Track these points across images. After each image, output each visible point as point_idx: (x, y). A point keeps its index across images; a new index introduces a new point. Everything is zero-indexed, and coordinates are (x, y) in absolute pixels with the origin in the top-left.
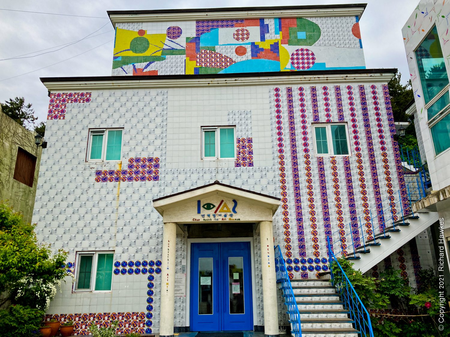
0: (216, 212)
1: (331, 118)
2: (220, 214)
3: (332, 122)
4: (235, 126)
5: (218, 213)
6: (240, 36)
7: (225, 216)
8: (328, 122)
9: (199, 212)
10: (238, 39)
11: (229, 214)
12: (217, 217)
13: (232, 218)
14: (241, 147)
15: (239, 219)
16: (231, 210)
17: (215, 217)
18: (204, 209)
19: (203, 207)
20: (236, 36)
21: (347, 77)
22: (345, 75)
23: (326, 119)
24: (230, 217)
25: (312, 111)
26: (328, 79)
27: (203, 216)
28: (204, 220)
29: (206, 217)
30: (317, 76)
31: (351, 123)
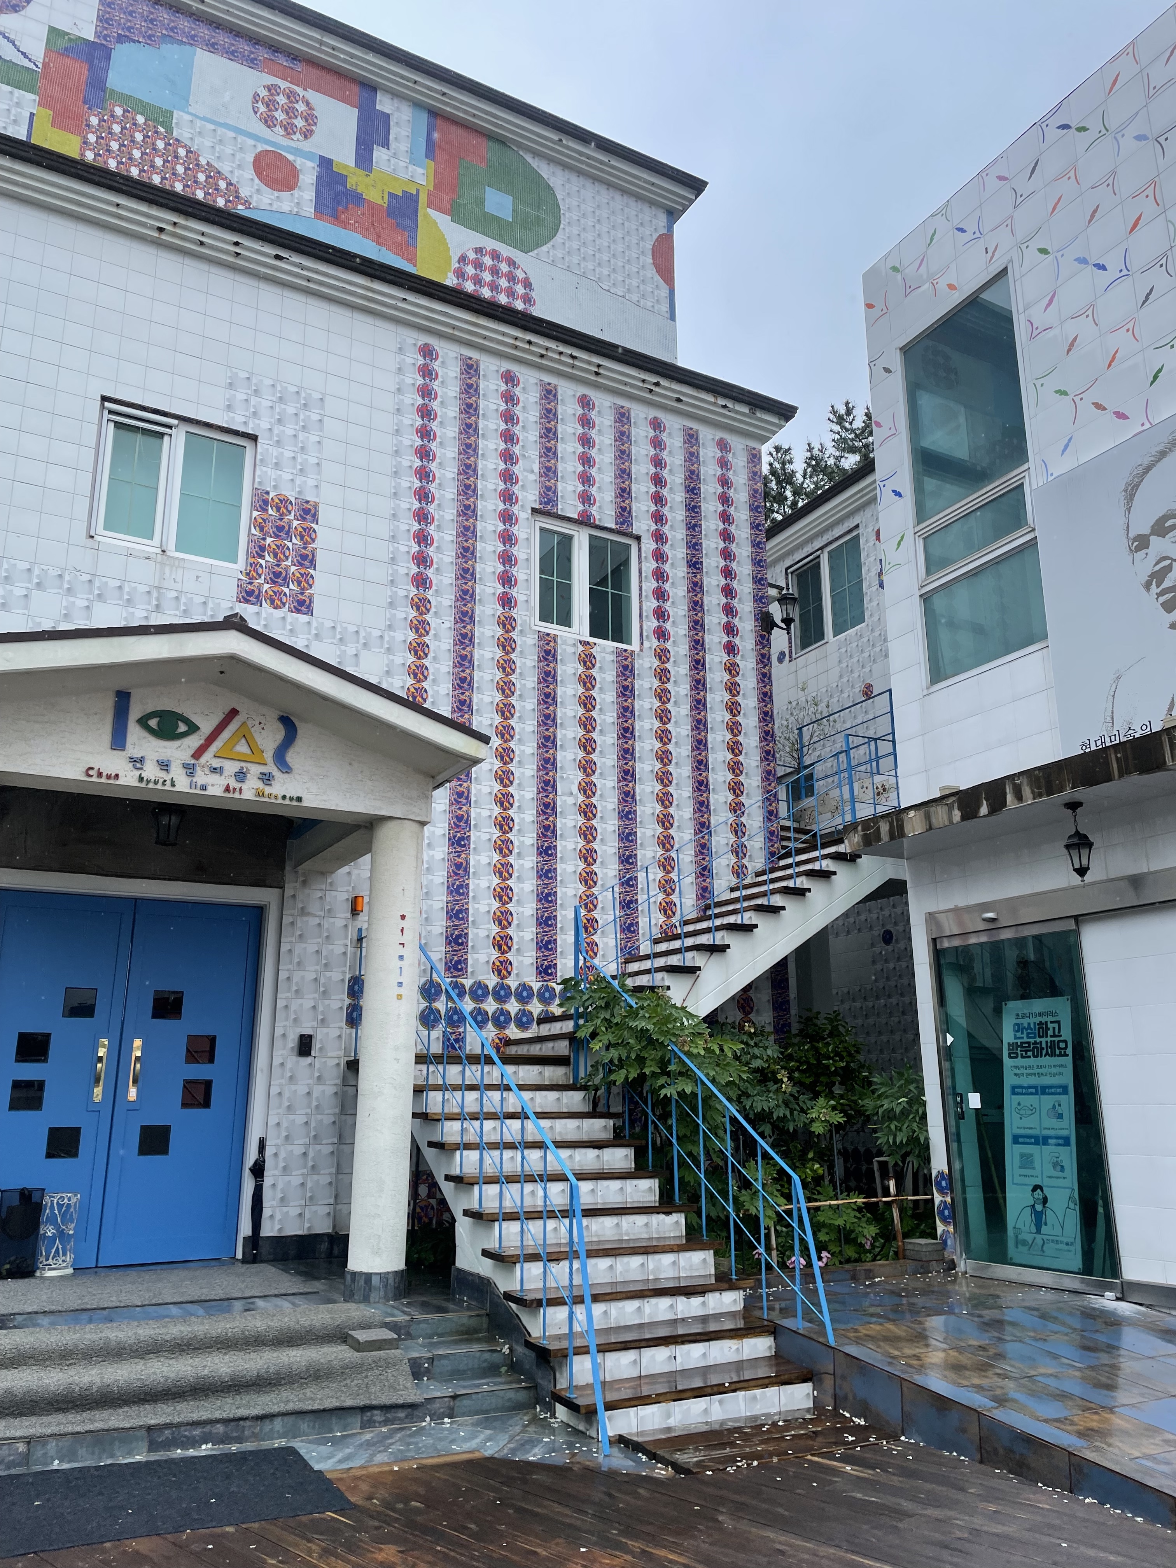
0: (198, 753)
1: (594, 511)
2: (216, 763)
3: (597, 522)
4: (254, 438)
5: (207, 757)
6: (280, 116)
7: (241, 776)
8: (584, 521)
9: (118, 741)
10: (269, 121)
11: (255, 770)
12: (201, 777)
13: (268, 790)
14: (269, 527)
15: (299, 799)
16: (269, 756)
17: (191, 775)
18: (146, 734)
19: (143, 722)
20: (262, 109)
21: (657, 384)
22: (653, 379)
23: (581, 507)
24: (260, 785)
25: (536, 467)
26: (601, 371)
27: (137, 762)
28: (141, 779)
29: (151, 771)
30: (568, 350)
31: (649, 545)
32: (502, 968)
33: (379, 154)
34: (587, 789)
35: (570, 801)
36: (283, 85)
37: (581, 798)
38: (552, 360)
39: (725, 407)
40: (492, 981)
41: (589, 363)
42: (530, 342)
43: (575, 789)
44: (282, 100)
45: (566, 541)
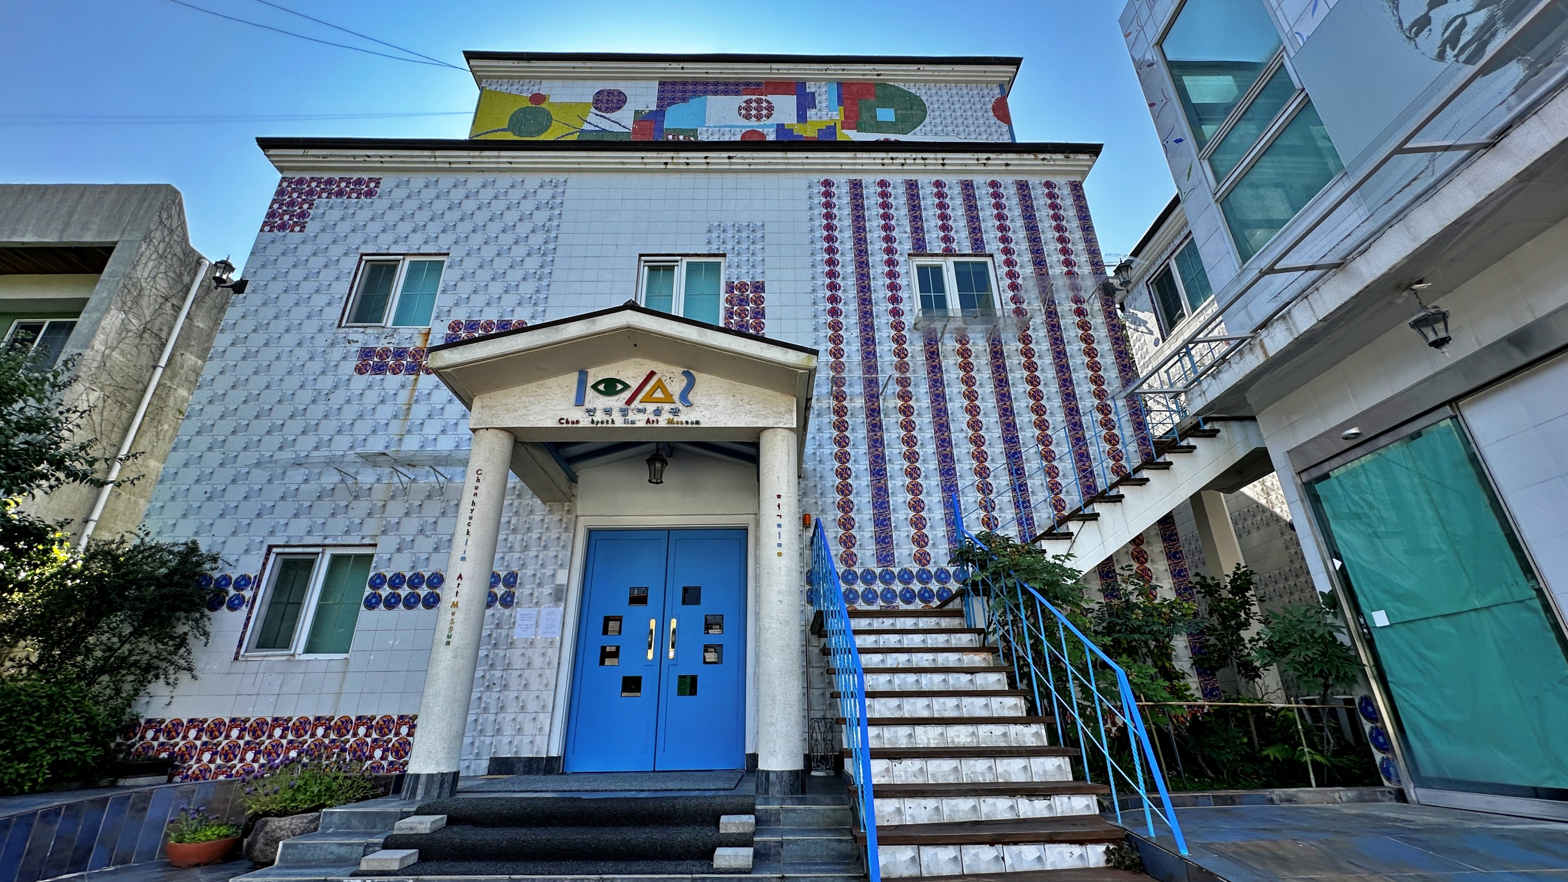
0: (629, 402)
1: (954, 246)
2: (641, 406)
3: (957, 253)
4: (724, 255)
5: (636, 404)
6: (753, 112)
7: (658, 412)
8: (948, 252)
9: (580, 401)
10: (748, 117)
11: (667, 407)
12: (631, 416)
13: (676, 419)
14: (735, 301)
15: (698, 422)
16: (676, 398)
17: (624, 415)
18: (597, 394)
19: (595, 387)
20: (743, 112)
21: (988, 159)
22: (985, 156)
23: (944, 246)
24: (671, 416)
25: (908, 229)
26: (945, 162)
27: (591, 412)
28: (593, 422)
29: (599, 416)
30: (920, 155)
31: (1001, 258)
32: (922, 558)
33: (811, 113)
34: (975, 425)
35: (963, 435)
36: (754, 97)
37: (971, 432)
38: (910, 164)
39: (1044, 159)
40: (915, 568)
41: (936, 159)
42: (892, 159)
43: (965, 427)
44: (754, 105)
45: (937, 271)
